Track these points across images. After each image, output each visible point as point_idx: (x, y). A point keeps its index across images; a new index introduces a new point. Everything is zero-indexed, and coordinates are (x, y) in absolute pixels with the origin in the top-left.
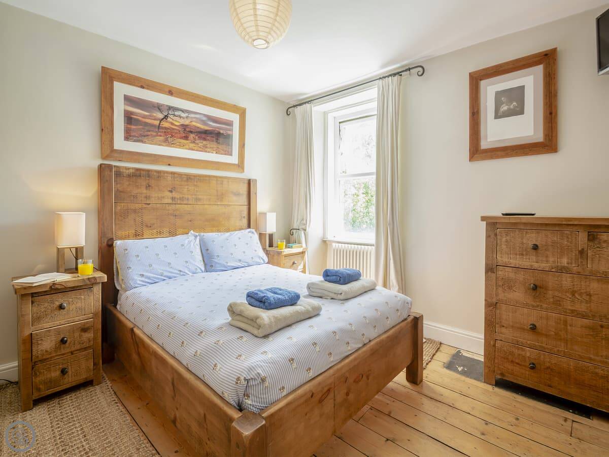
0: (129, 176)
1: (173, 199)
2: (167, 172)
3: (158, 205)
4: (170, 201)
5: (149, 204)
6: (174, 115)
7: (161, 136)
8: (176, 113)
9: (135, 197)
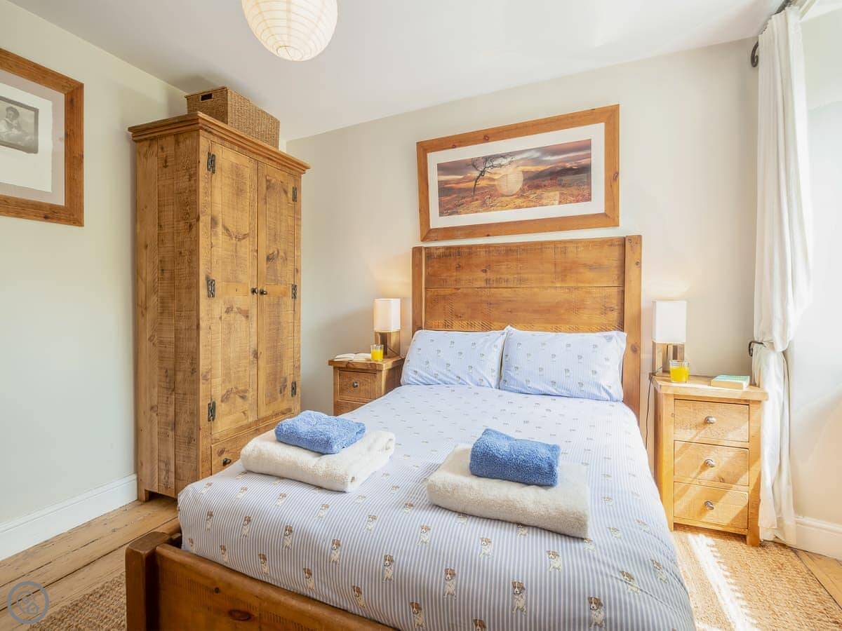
0: (439, 257)
1: (487, 281)
2: (480, 246)
3: (470, 291)
4: (483, 284)
5: (458, 289)
6: (493, 166)
7: (477, 200)
8: (495, 163)
9: (445, 281)
